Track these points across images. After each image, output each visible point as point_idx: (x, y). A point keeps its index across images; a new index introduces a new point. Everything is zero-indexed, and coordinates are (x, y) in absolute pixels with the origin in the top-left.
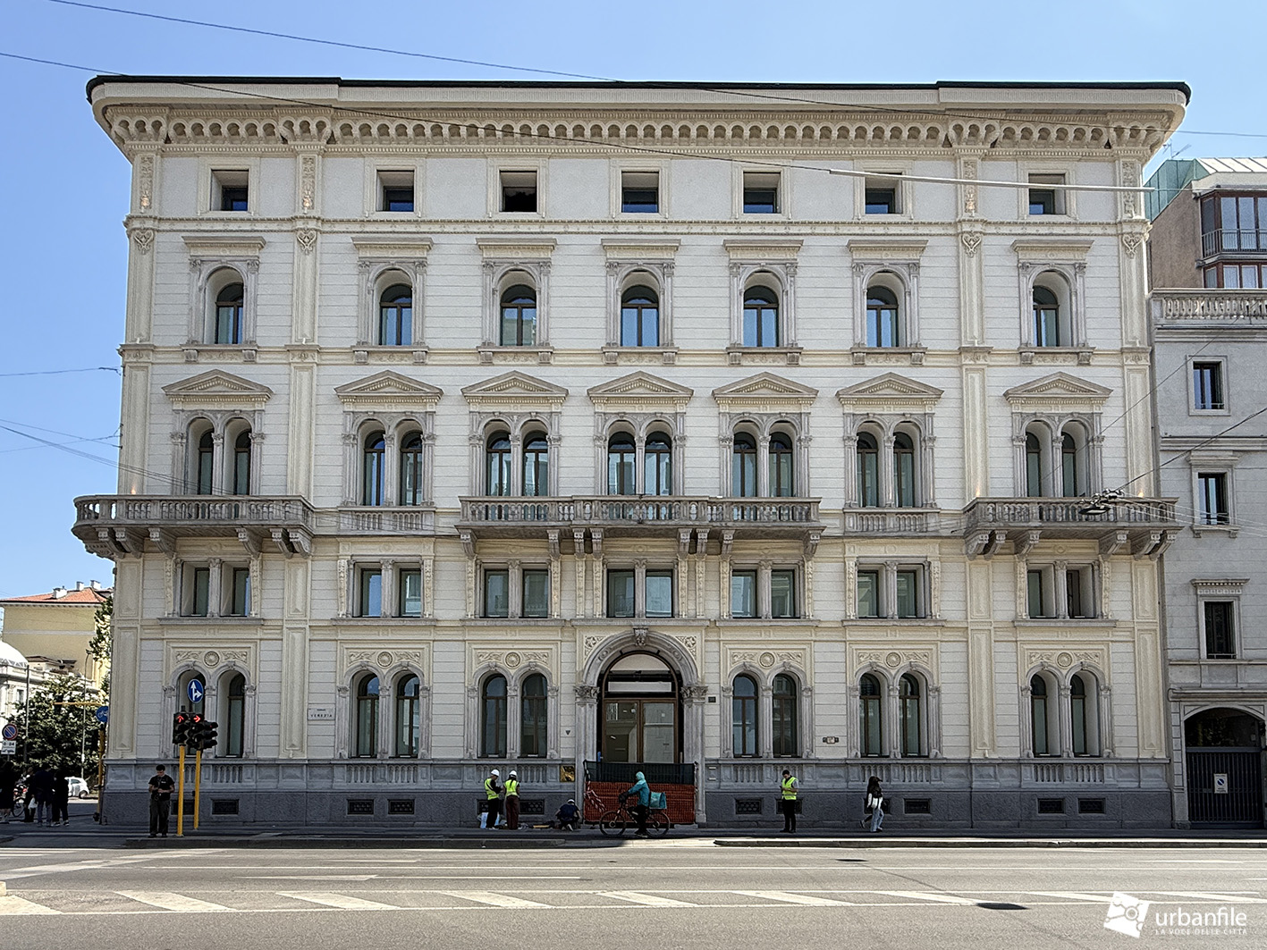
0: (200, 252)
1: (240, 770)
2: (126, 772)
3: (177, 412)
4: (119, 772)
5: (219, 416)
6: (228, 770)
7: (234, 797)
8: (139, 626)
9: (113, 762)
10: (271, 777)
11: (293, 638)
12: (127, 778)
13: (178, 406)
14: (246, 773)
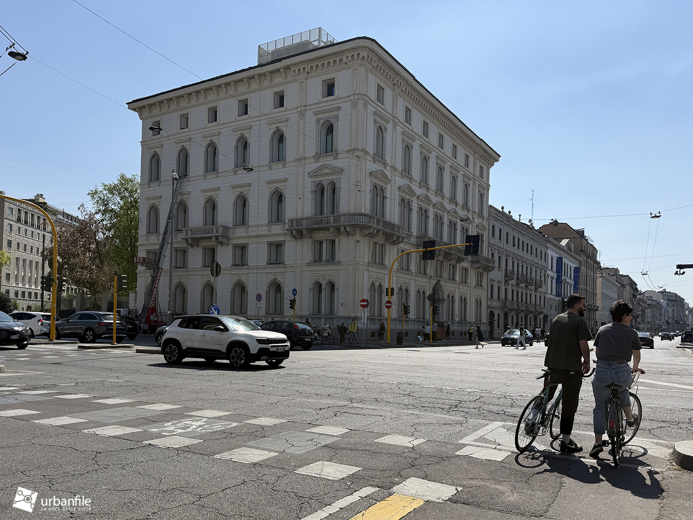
0: (376, 118)
5: (379, 186)
8: (364, 265)
13: (372, 179)
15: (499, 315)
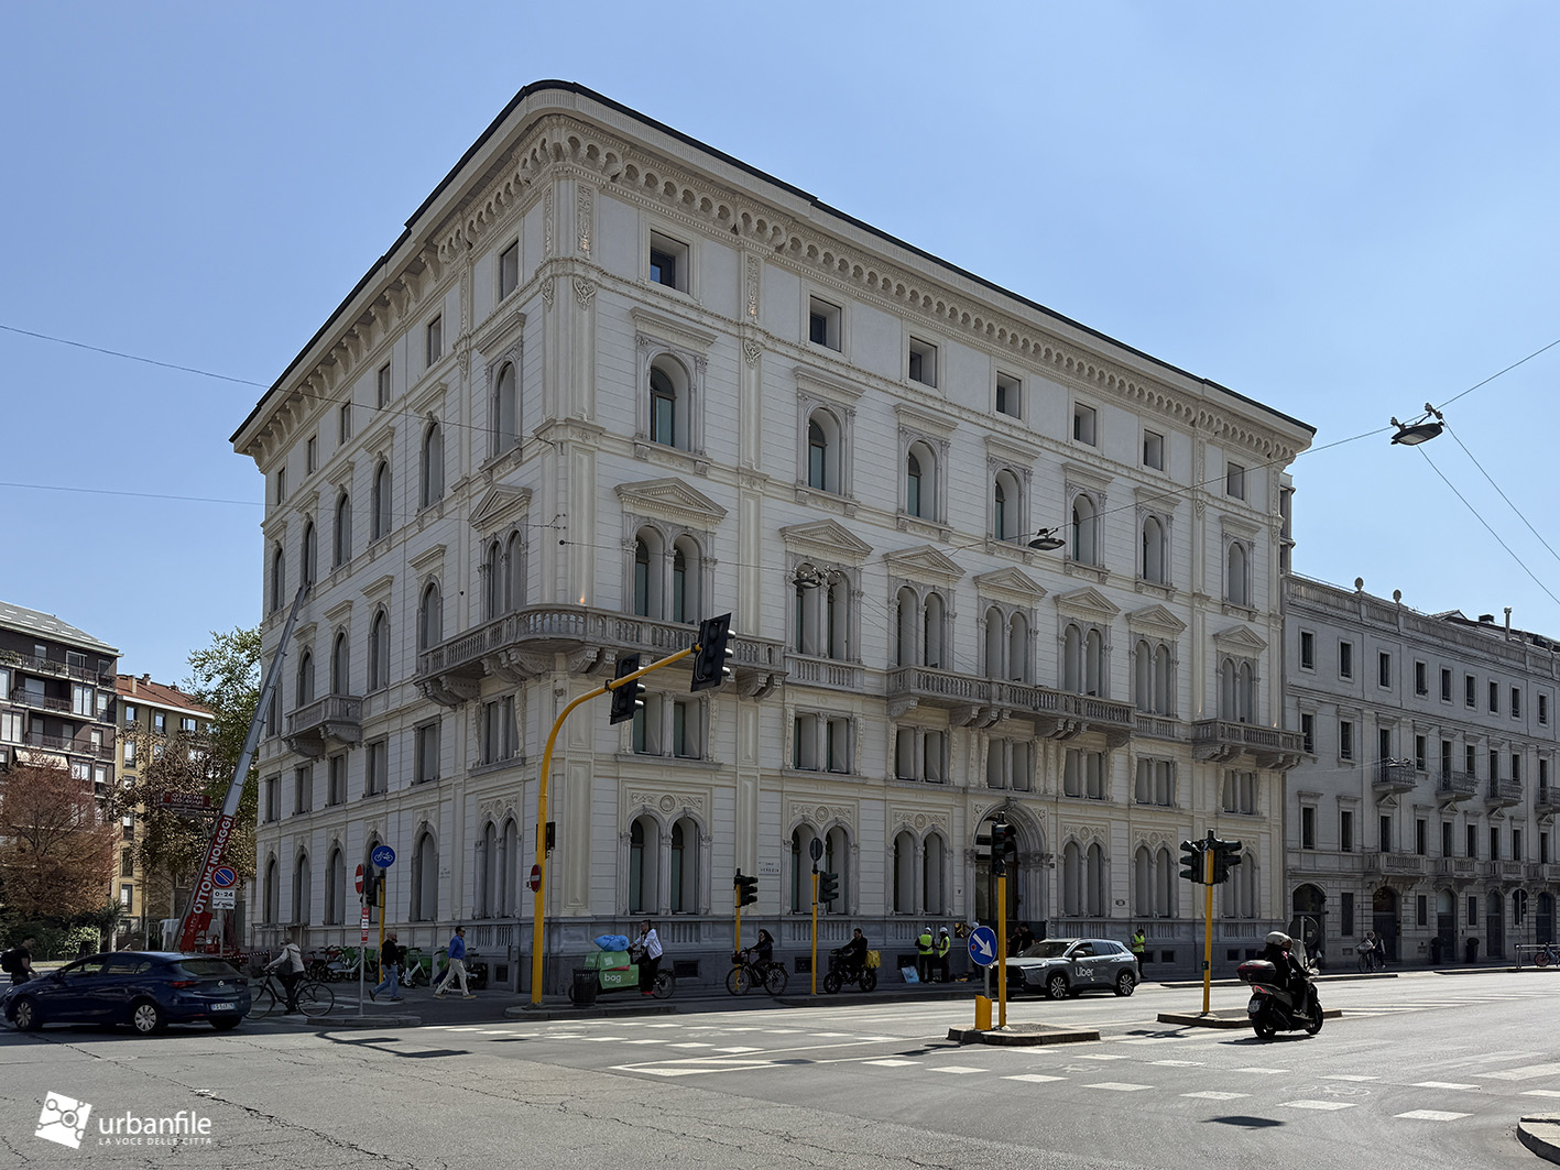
0: (646, 329)
1: (698, 928)
2: (581, 932)
3: (629, 514)
4: (572, 931)
5: (670, 529)
6: (685, 928)
7: (694, 958)
8: (592, 761)
9: (566, 921)
10: (724, 935)
11: (746, 787)
12: (581, 939)
13: (628, 508)
14: (704, 930)
15: (1347, 899)
